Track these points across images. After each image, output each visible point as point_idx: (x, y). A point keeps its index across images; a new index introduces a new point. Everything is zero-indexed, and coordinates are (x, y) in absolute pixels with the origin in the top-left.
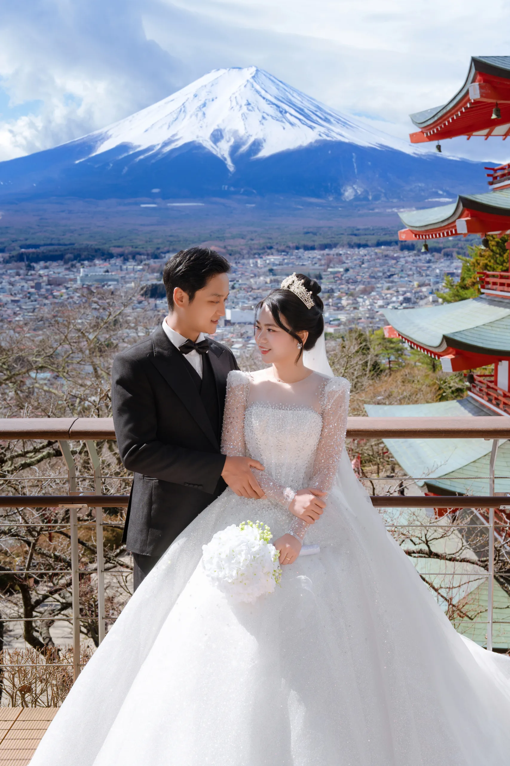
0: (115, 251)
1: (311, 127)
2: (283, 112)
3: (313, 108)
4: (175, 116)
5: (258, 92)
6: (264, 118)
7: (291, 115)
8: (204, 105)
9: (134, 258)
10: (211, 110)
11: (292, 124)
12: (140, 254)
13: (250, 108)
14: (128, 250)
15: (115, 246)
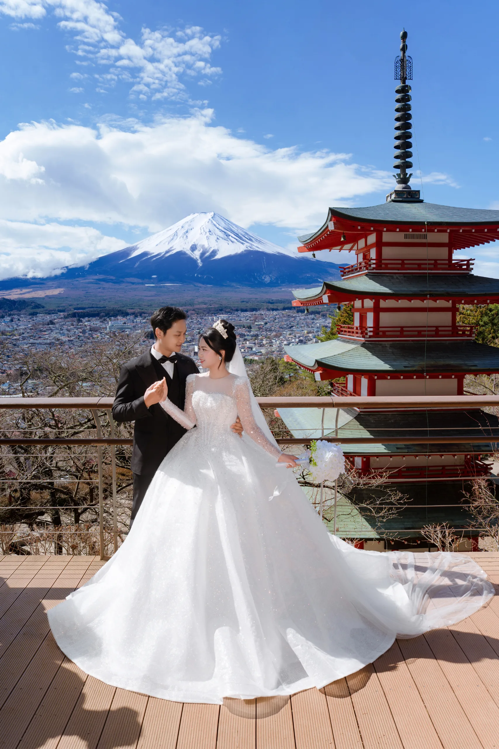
0: (130, 311)
1: (242, 243)
2: (228, 236)
3: (243, 234)
4: (172, 238)
5: (215, 225)
6: (218, 238)
7: (232, 237)
8: (187, 232)
9: (141, 315)
10: (190, 235)
11: (232, 242)
12: (145, 313)
13: (211, 233)
14: (137, 310)
15: (129, 309)
